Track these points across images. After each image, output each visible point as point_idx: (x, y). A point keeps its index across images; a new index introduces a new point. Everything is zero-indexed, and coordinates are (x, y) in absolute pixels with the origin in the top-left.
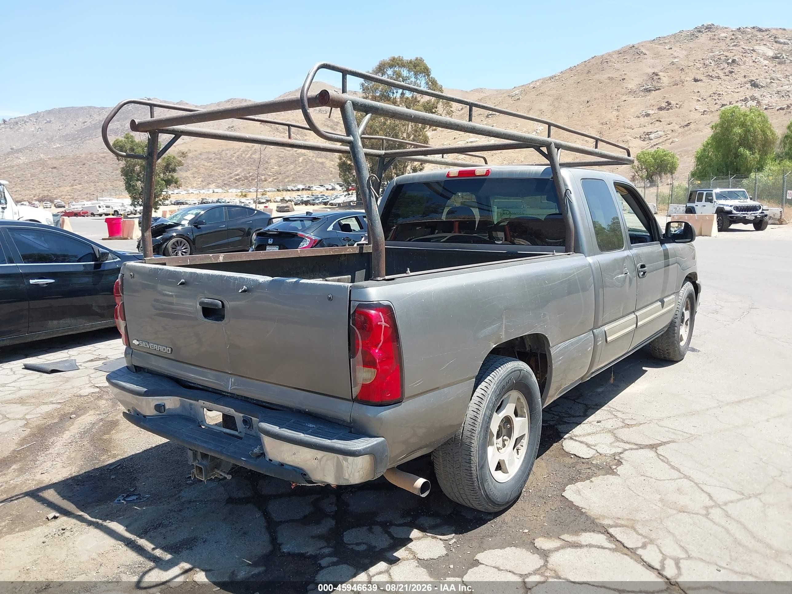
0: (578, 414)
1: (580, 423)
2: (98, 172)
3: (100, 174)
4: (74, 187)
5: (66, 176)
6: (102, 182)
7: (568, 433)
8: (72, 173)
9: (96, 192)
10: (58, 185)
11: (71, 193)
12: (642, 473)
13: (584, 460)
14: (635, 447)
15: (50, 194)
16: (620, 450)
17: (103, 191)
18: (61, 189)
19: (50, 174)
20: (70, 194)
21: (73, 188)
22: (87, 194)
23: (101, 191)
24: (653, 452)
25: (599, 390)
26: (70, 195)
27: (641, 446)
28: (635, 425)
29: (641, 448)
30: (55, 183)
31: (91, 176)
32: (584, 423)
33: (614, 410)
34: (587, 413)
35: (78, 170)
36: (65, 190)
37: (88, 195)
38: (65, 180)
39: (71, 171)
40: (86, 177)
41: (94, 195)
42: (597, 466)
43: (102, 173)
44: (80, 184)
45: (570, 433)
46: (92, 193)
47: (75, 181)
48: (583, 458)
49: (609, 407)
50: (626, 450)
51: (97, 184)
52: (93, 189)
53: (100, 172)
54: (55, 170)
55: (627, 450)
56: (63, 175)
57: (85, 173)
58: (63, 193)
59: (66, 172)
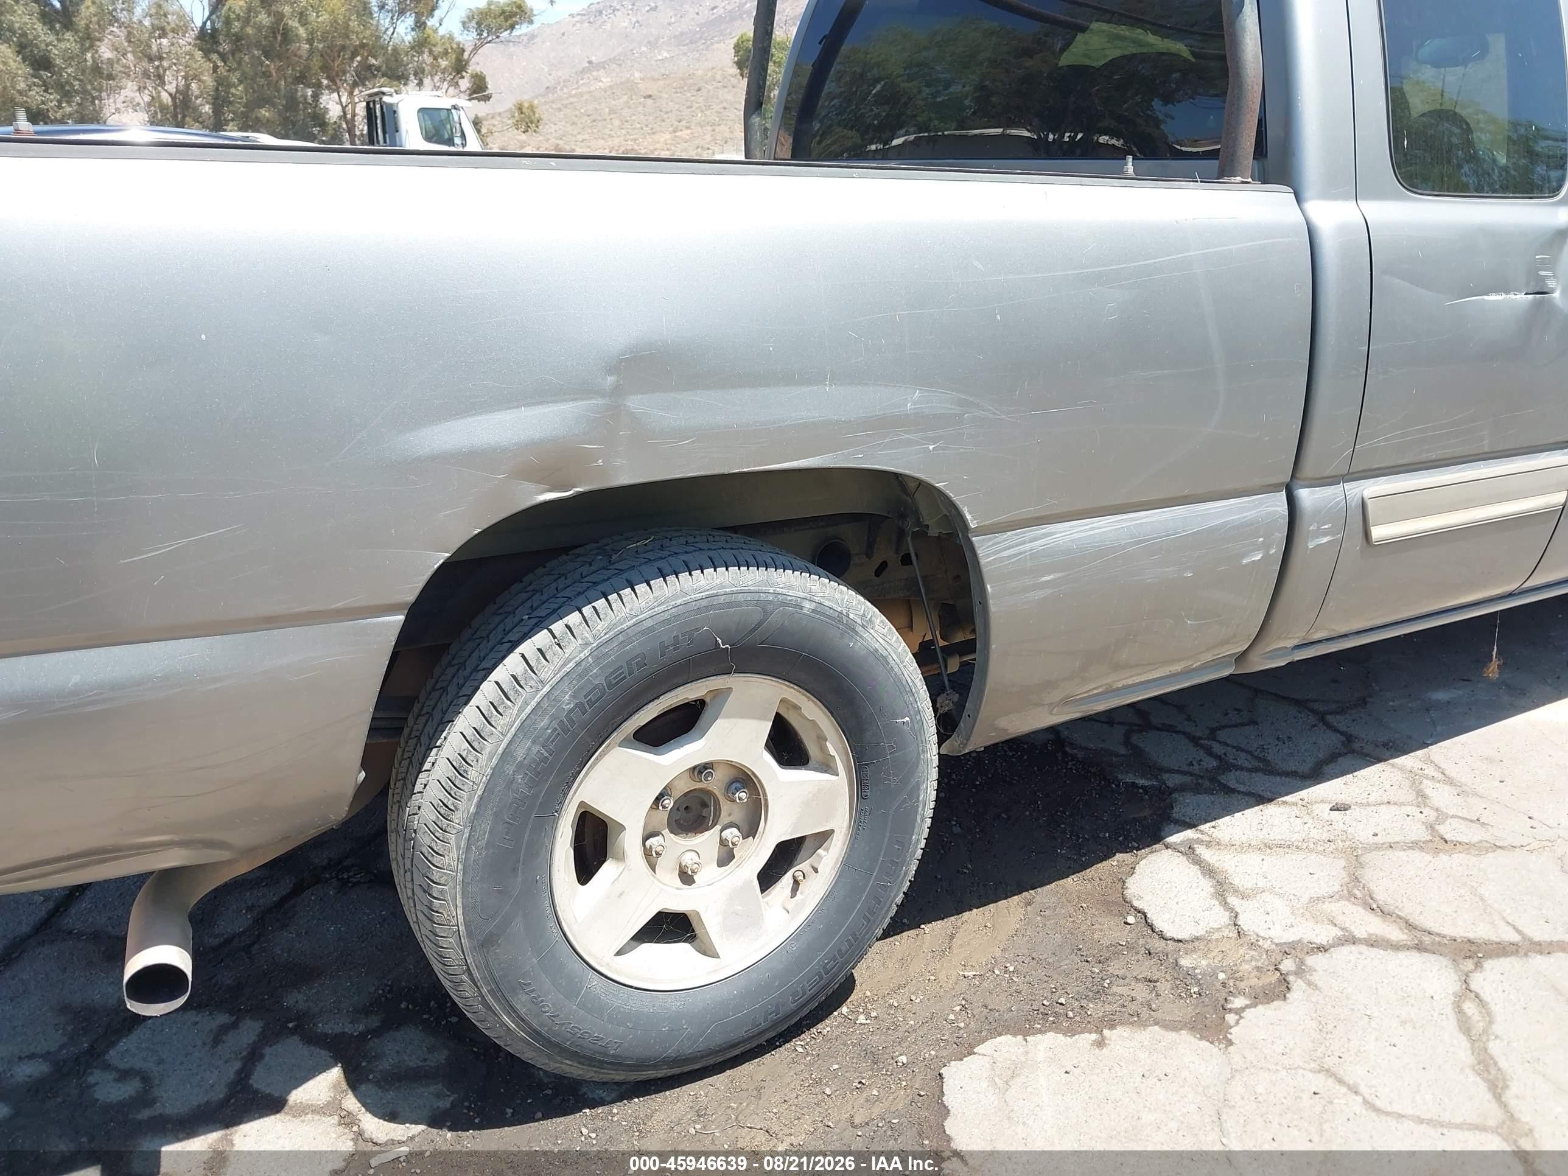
0: (1292, 766)
1: (1270, 800)
2: (721, 106)
3: (725, 108)
4: (677, 134)
5: (667, 112)
6: (726, 124)
7: (1192, 826)
8: (677, 106)
9: (713, 143)
10: (652, 129)
11: (671, 144)
12: (1329, 1062)
13: (1157, 945)
14: (1396, 934)
15: (636, 147)
16: (1324, 934)
17: (726, 143)
18: (656, 137)
19: (640, 109)
20: (669, 146)
21: (676, 137)
22: (698, 148)
23: (722, 143)
24: (1454, 977)
25: (1441, 696)
26: (668, 150)
27: (1427, 939)
28: (1467, 847)
29: (1420, 948)
30: (647, 126)
31: (708, 113)
32: (1285, 803)
33: (1436, 774)
34: (1327, 769)
35: (687, 101)
36: (662, 139)
37: (699, 150)
38: (663, 121)
39: (677, 103)
40: (700, 115)
41: (709, 149)
42: (1183, 978)
43: (727, 106)
44: (688, 128)
45: (1202, 827)
46: (707, 146)
47: (680, 121)
48: (1162, 936)
49: (1429, 761)
50: (1350, 940)
51: (717, 129)
52: (708, 138)
53: (725, 104)
54: (649, 101)
55: (1354, 941)
56: (661, 111)
57: (699, 107)
58: (657, 146)
59: (667, 104)
